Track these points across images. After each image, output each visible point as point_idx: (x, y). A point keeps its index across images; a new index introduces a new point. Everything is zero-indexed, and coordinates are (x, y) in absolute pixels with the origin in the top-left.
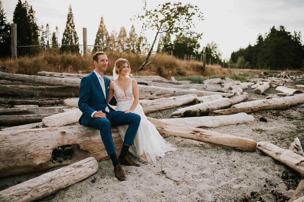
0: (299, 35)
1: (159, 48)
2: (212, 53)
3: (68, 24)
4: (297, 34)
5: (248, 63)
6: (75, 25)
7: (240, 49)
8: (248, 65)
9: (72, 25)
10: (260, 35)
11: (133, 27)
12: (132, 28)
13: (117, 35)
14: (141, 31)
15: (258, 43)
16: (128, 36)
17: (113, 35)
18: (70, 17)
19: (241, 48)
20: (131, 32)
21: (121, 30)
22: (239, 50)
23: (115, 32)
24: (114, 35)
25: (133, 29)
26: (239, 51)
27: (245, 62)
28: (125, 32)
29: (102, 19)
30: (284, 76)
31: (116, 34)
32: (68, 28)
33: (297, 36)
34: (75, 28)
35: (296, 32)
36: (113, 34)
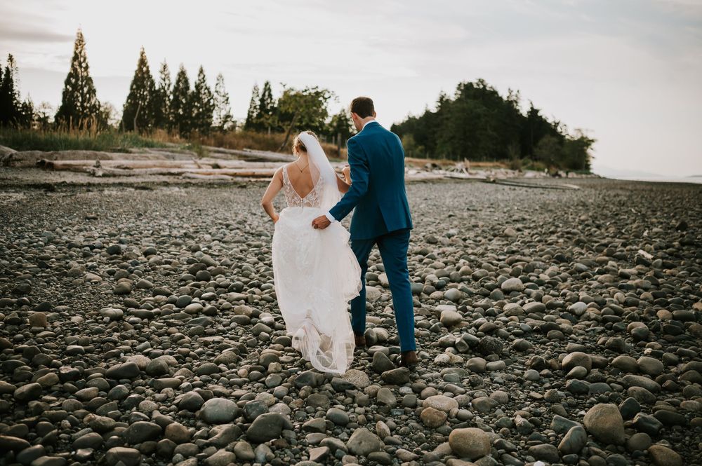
0: (516, 96)
1: (251, 114)
2: (351, 126)
3: (76, 63)
4: (513, 94)
5: (420, 147)
6: (89, 65)
7: (409, 118)
8: (421, 151)
9: (84, 65)
10: (443, 94)
11: (201, 71)
12: (199, 75)
13: (172, 88)
14: (217, 82)
15: (439, 109)
16: (192, 88)
17: (163, 88)
18: (79, 50)
19: (411, 116)
20: (198, 82)
21: (179, 79)
22: (407, 119)
23: (167, 82)
24: (166, 88)
25: (202, 76)
26: (407, 121)
27: (416, 146)
28: (186, 81)
29: (142, 55)
30: (460, 169)
31: (169, 85)
32: (75, 70)
33: (514, 98)
34: (89, 70)
35: (511, 89)
36: (164, 85)
